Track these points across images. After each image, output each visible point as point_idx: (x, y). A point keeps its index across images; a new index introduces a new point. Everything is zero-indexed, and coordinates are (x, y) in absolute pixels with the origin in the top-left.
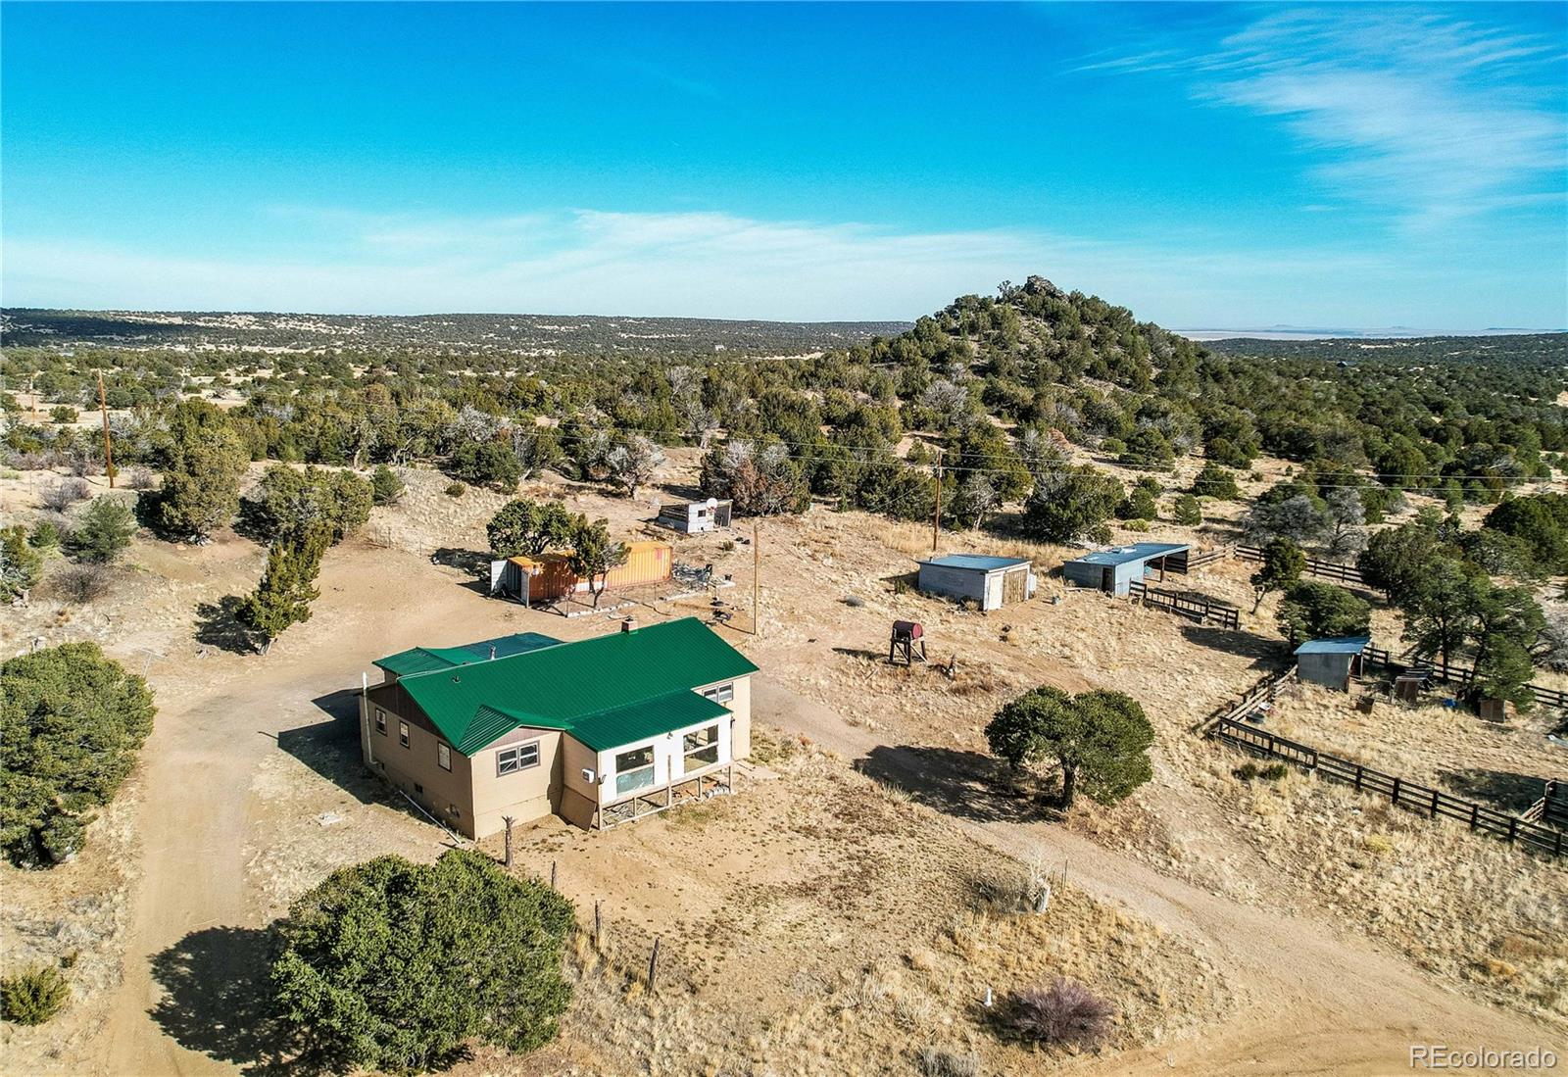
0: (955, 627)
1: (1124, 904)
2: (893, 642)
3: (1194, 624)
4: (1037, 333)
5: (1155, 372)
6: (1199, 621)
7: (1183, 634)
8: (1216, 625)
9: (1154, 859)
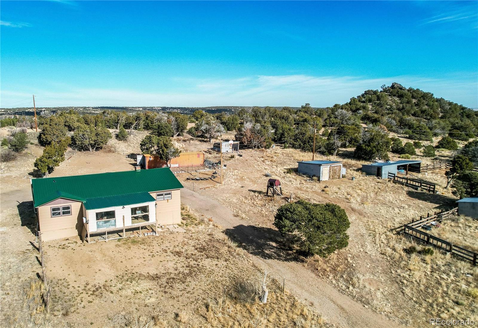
0: (304, 186)
1: (312, 304)
2: (268, 187)
3: (414, 190)
4: (394, 102)
5: (441, 115)
6: (417, 189)
7: (407, 194)
8: (425, 191)
9: (340, 285)
